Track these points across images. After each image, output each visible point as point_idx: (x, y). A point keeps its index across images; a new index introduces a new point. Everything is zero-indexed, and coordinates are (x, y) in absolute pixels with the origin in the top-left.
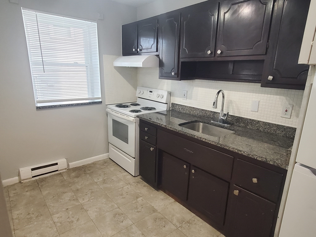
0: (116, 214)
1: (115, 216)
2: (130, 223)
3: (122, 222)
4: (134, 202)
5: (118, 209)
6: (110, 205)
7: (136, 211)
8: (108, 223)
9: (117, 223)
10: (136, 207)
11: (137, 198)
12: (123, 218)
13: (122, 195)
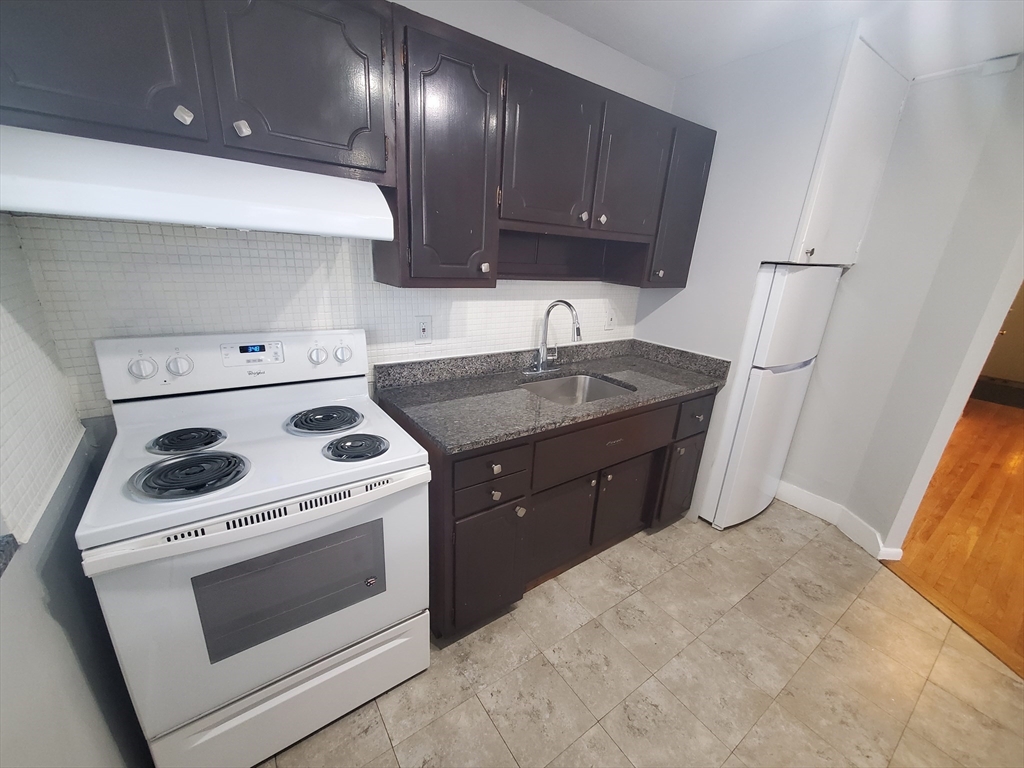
0: (631, 727)
1: (639, 732)
2: (652, 683)
3: (656, 706)
4: (568, 674)
5: (609, 723)
6: (594, 755)
7: (606, 668)
8: (671, 752)
9: (665, 722)
10: (590, 667)
11: (546, 663)
12: (640, 706)
13: (534, 714)
